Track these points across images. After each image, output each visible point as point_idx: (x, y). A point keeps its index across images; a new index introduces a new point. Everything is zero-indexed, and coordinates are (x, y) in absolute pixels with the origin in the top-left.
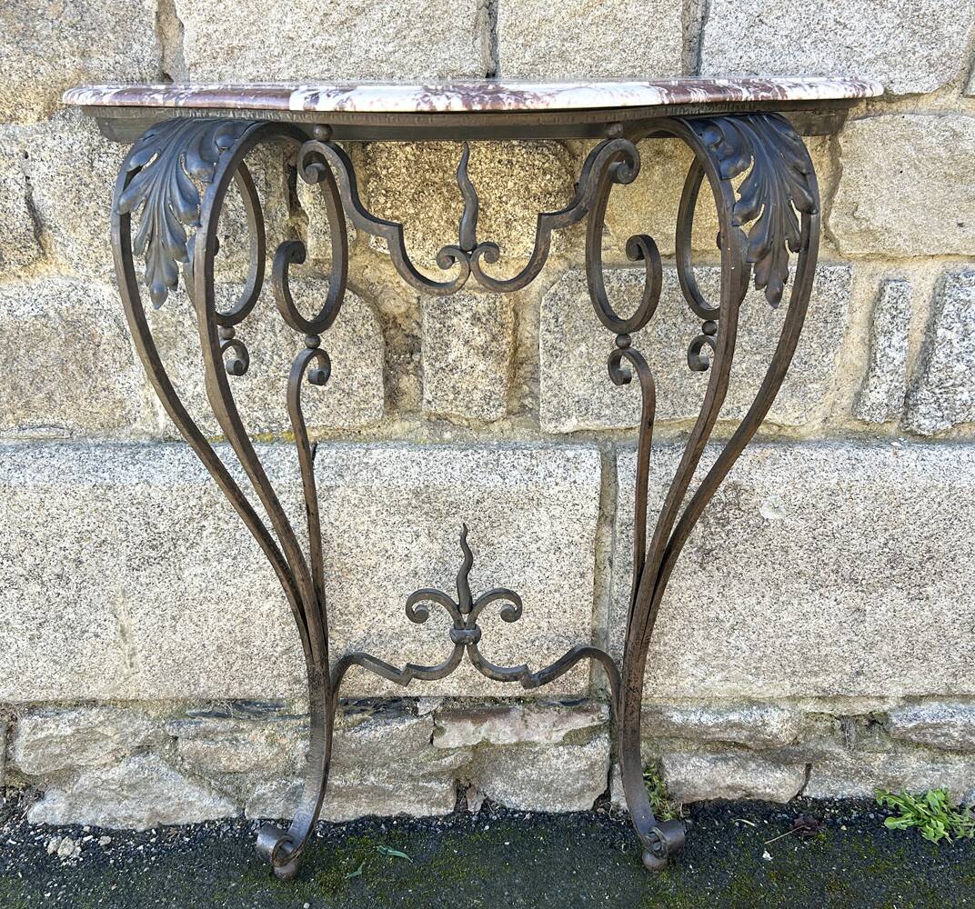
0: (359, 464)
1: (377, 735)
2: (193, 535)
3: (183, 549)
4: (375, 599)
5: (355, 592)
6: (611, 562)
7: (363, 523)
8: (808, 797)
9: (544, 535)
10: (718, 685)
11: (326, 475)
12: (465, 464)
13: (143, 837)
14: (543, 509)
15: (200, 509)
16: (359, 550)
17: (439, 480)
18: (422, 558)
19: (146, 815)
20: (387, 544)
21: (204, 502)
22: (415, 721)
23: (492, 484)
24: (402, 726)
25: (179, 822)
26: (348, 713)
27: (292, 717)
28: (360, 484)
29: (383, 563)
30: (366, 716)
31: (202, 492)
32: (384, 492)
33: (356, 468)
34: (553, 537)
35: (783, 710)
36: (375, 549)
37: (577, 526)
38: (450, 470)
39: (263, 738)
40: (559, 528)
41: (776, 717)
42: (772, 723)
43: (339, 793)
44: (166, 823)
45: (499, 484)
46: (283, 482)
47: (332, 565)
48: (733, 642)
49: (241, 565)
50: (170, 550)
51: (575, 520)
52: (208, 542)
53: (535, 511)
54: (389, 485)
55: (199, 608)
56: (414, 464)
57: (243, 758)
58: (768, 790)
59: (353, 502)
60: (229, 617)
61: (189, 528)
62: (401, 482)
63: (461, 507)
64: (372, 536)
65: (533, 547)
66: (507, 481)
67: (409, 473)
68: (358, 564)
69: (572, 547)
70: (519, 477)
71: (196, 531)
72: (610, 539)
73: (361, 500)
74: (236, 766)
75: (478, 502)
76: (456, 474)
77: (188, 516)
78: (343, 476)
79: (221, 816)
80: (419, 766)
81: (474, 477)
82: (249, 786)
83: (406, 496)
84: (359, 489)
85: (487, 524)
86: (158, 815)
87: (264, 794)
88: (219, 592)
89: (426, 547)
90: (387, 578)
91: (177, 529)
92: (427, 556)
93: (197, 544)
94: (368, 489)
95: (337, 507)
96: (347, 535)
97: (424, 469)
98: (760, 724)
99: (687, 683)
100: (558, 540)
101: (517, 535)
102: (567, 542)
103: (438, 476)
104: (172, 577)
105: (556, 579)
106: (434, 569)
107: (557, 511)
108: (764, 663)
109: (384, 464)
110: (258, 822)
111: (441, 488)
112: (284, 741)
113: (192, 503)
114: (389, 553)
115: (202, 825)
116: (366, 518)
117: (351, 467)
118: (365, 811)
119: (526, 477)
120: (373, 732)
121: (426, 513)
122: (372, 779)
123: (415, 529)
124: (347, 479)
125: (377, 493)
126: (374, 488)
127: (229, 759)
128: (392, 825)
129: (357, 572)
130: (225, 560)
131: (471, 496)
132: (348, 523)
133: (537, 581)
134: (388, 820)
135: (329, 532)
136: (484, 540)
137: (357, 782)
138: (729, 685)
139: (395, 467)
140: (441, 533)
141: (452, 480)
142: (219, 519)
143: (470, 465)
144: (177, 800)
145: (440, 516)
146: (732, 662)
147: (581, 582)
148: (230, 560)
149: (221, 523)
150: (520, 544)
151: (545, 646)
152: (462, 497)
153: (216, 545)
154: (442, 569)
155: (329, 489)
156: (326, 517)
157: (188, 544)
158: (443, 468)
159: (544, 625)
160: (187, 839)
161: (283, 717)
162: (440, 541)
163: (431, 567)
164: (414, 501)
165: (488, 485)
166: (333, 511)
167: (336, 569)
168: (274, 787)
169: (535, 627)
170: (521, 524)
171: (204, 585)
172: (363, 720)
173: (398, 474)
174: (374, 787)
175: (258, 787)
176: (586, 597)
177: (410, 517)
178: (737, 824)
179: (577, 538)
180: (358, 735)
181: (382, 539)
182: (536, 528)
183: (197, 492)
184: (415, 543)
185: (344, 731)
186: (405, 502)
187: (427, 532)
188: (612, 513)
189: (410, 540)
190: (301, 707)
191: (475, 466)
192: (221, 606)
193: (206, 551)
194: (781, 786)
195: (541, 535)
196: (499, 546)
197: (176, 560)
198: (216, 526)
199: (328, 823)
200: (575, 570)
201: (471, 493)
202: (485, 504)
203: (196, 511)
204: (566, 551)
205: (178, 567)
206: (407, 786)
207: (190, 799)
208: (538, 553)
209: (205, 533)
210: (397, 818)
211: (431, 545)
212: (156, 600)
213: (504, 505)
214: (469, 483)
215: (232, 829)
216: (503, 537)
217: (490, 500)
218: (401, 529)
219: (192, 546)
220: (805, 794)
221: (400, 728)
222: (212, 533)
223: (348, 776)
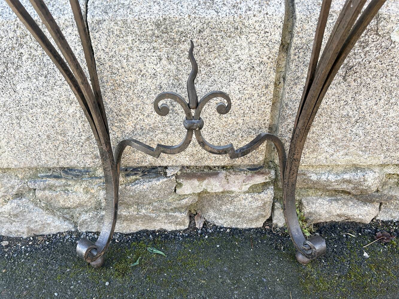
0: (118, 4)
1: (144, 188)
2: (16, 60)
3: (12, 70)
4: (137, 105)
5: (124, 100)
6: (284, 79)
7: (124, 49)
8: (379, 220)
9: (244, 57)
10: (341, 158)
11: (96, 13)
12: (190, 3)
13: (25, 241)
14: (244, 36)
15: (17, 40)
16: (123, 70)
17: (173, 14)
18: (164, 76)
19: (25, 230)
20: (141, 65)
21: (18, 34)
22: (165, 179)
23: (209, 17)
24: (158, 183)
25: (44, 233)
26: (128, 175)
27: (96, 178)
28: (119, 18)
29: (139, 80)
30: (138, 177)
31: (16, 27)
32: (136, 25)
33: (116, 7)
34: (249, 59)
35: (375, 172)
36: (134, 70)
37: (266, 50)
38: (180, 8)
39: (82, 189)
40: (254, 51)
41: (371, 176)
42: (369, 179)
43: (126, 219)
44: (38, 234)
45: (214, 16)
46: (67, 18)
47: (107, 82)
48: (355, 131)
49: (50, 81)
50: (5, 71)
51: (265, 45)
52: (27, 65)
53: (238, 38)
54: (139, 19)
55: (31, 111)
56: (155, 4)
57: (72, 200)
58: (360, 217)
59: (115, 33)
60: (50, 117)
61: (13, 54)
62: (147, 16)
63: (188, 36)
64: (131, 59)
65: (236, 66)
66: (220, 14)
67: (152, 10)
68: (124, 80)
69: (262, 66)
70: (228, 11)
71: (17, 57)
72: (284, 62)
73: (120, 31)
74: (68, 205)
75: (200, 31)
76: (184, 10)
77: (10, 45)
78: (107, 13)
79: (66, 230)
80: (169, 204)
81: (197, 12)
82: (78, 215)
83: (151, 28)
84: (119, 23)
85: (206, 49)
86: (32, 230)
87: (86, 220)
88: (41, 101)
89: (166, 68)
90: (143, 91)
91: (6, 56)
92: (167, 74)
93: (21, 66)
94: (125, 22)
95: (106, 37)
96: (114, 59)
97: (162, 7)
98: (362, 180)
99: (322, 157)
100: (252, 61)
101: (225, 57)
102: (258, 62)
103: (172, 12)
104: (10, 90)
105: (250, 90)
106: (173, 84)
107: (253, 38)
108: (371, 144)
109: (135, 4)
110: (85, 233)
111: (174, 20)
112: (93, 191)
113: (11, 35)
114: (143, 72)
115: (56, 235)
116: (125, 46)
117: (113, 7)
118: (141, 227)
119: (233, 11)
120: (142, 186)
121: (165, 41)
122: (144, 211)
123: (159, 53)
124: (110, 15)
125: (131, 25)
126: (129, 21)
127: (64, 201)
128: (156, 235)
129: (124, 86)
130: (40, 78)
131: (195, 26)
132: (114, 50)
133: (237, 92)
134: (154, 232)
135: (102, 57)
136: (204, 62)
137: (136, 213)
138: (347, 158)
139: (142, 6)
140: (175, 57)
141: (182, 14)
142: (31, 48)
143: (194, 4)
144: (40, 222)
145: (174, 43)
146: (352, 144)
147: (265, 92)
148: (43, 78)
149: (32, 50)
150: (228, 64)
151: (240, 135)
152: (189, 28)
153: (33, 68)
154: (177, 84)
155: (99, 22)
156: (99, 45)
157: (15, 67)
158: (175, 6)
159: (240, 121)
160: (47, 243)
161: (91, 177)
162: (175, 63)
163: (170, 83)
164: (156, 32)
165: (207, 17)
166: (103, 40)
167: (110, 84)
168: (91, 216)
169: (235, 123)
170: (228, 49)
171: (30, 96)
172: (136, 179)
173: (145, 11)
174: (145, 216)
175: (83, 216)
176: (267, 102)
177: (155, 44)
178: (345, 236)
179: (265, 59)
180: (134, 188)
181: (137, 62)
182: (238, 52)
183: (12, 27)
184: (159, 65)
185: (126, 186)
186: (150, 32)
187: (166, 56)
188: (288, 42)
189: (155, 62)
190: (100, 172)
191: (197, 5)
192: (44, 110)
193: (27, 71)
194: (367, 215)
195: (242, 57)
196: (214, 66)
197: (10, 79)
198: (30, 53)
199: (122, 234)
200: (262, 83)
201: (195, 24)
202: (205, 33)
203: (15, 41)
204: (258, 69)
205: (12, 83)
206: (163, 215)
207: (48, 222)
208: (239, 71)
209: (24, 58)
210: (158, 231)
211: (169, 66)
212: (4, 106)
213: (218, 34)
214: (193, 16)
215: (71, 237)
216: (216, 59)
217: (208, 30)
218: (149, 54)
219: (17, 68)
220: (377, 218)
221: (157, 184)
222: (28, 58)
223: (130, 210)
